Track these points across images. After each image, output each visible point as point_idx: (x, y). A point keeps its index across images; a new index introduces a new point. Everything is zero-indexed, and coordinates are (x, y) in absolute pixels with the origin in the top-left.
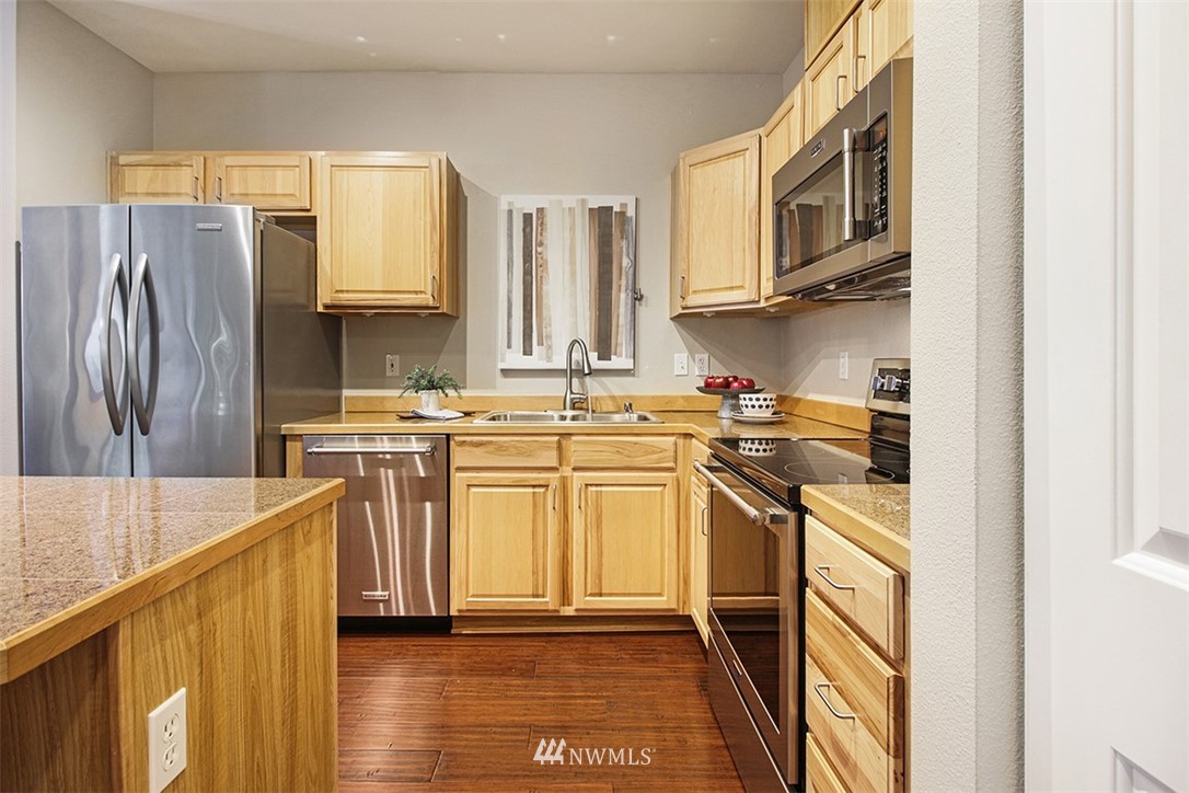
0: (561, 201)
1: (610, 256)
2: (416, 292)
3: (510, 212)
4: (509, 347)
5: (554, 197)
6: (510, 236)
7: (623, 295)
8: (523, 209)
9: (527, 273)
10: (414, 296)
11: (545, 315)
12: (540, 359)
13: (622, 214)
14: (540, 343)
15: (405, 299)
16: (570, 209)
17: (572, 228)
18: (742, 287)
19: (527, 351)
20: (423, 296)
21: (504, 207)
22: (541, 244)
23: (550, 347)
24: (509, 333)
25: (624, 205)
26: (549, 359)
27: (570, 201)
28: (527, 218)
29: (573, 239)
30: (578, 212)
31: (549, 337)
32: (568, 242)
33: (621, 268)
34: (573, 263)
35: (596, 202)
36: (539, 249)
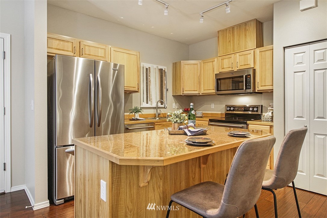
0: (153, 66)
1: (162, 80)
2: (134, 87)
3: (143, 67)
4: (143, 102)
5: (152, 65)
6: (143, 73)
7: (165, 90)
8: (146, 67)
9: (147, 83)
10: (133, 88)
11: (151, 94)
12: (150, 105)
13: (165, 71)
14: (150, 101)
15: (131, 89)
16: (155, 68)
17: (156, 73)
18: (197, 91)
19: (147, 103)
20: (135, 88)
21: (142, 66)
22: (149, 76)
23: (152, 102)
24: (143, 98)
25: (165, 69)
26: (152, 105)
27: (155, 66)
28: (147, 69)
29: (156, 75)
30: (157, 69)
31: (151, 99)
32: (155, 76)
33: (164, 83)
34: (156, 81)
35: (160, 67)
36: (149, 77)
